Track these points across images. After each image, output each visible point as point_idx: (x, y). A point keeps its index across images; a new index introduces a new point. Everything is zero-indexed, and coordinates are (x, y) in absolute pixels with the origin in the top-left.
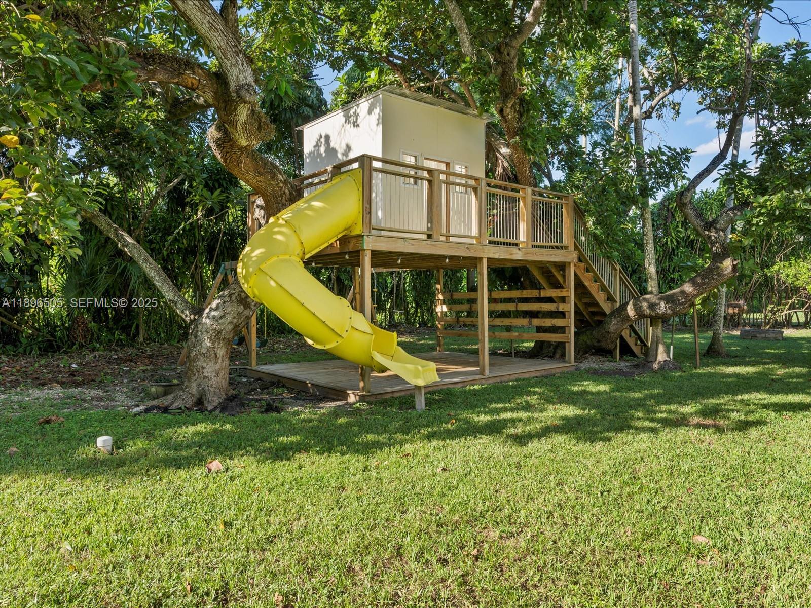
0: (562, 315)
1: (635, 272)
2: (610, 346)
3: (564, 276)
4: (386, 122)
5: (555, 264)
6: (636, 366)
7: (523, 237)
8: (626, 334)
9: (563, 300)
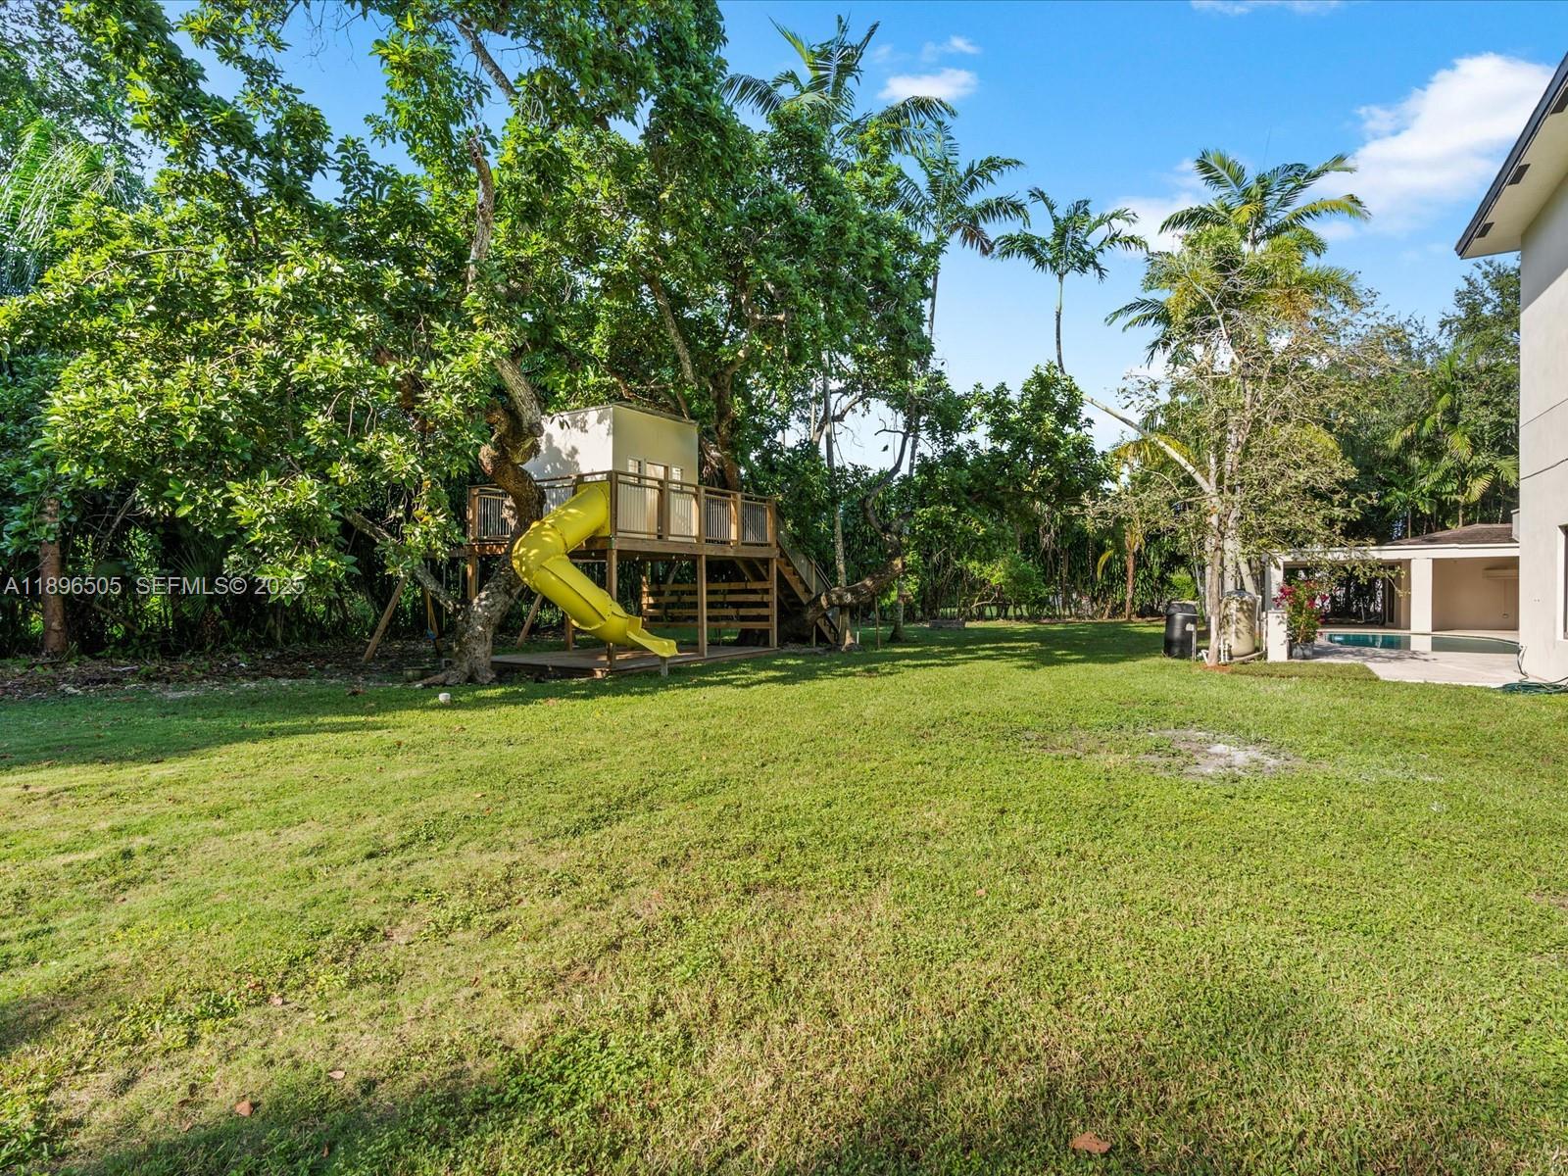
0: (765, 605)
1: (827, 568)
2: (807, 633)
3: (767, 571)
4: (616, 431)
5: (760, 560)
6: (829, 650)
7: (734, 536)
8: (820, 622)
9: (766, 591)
